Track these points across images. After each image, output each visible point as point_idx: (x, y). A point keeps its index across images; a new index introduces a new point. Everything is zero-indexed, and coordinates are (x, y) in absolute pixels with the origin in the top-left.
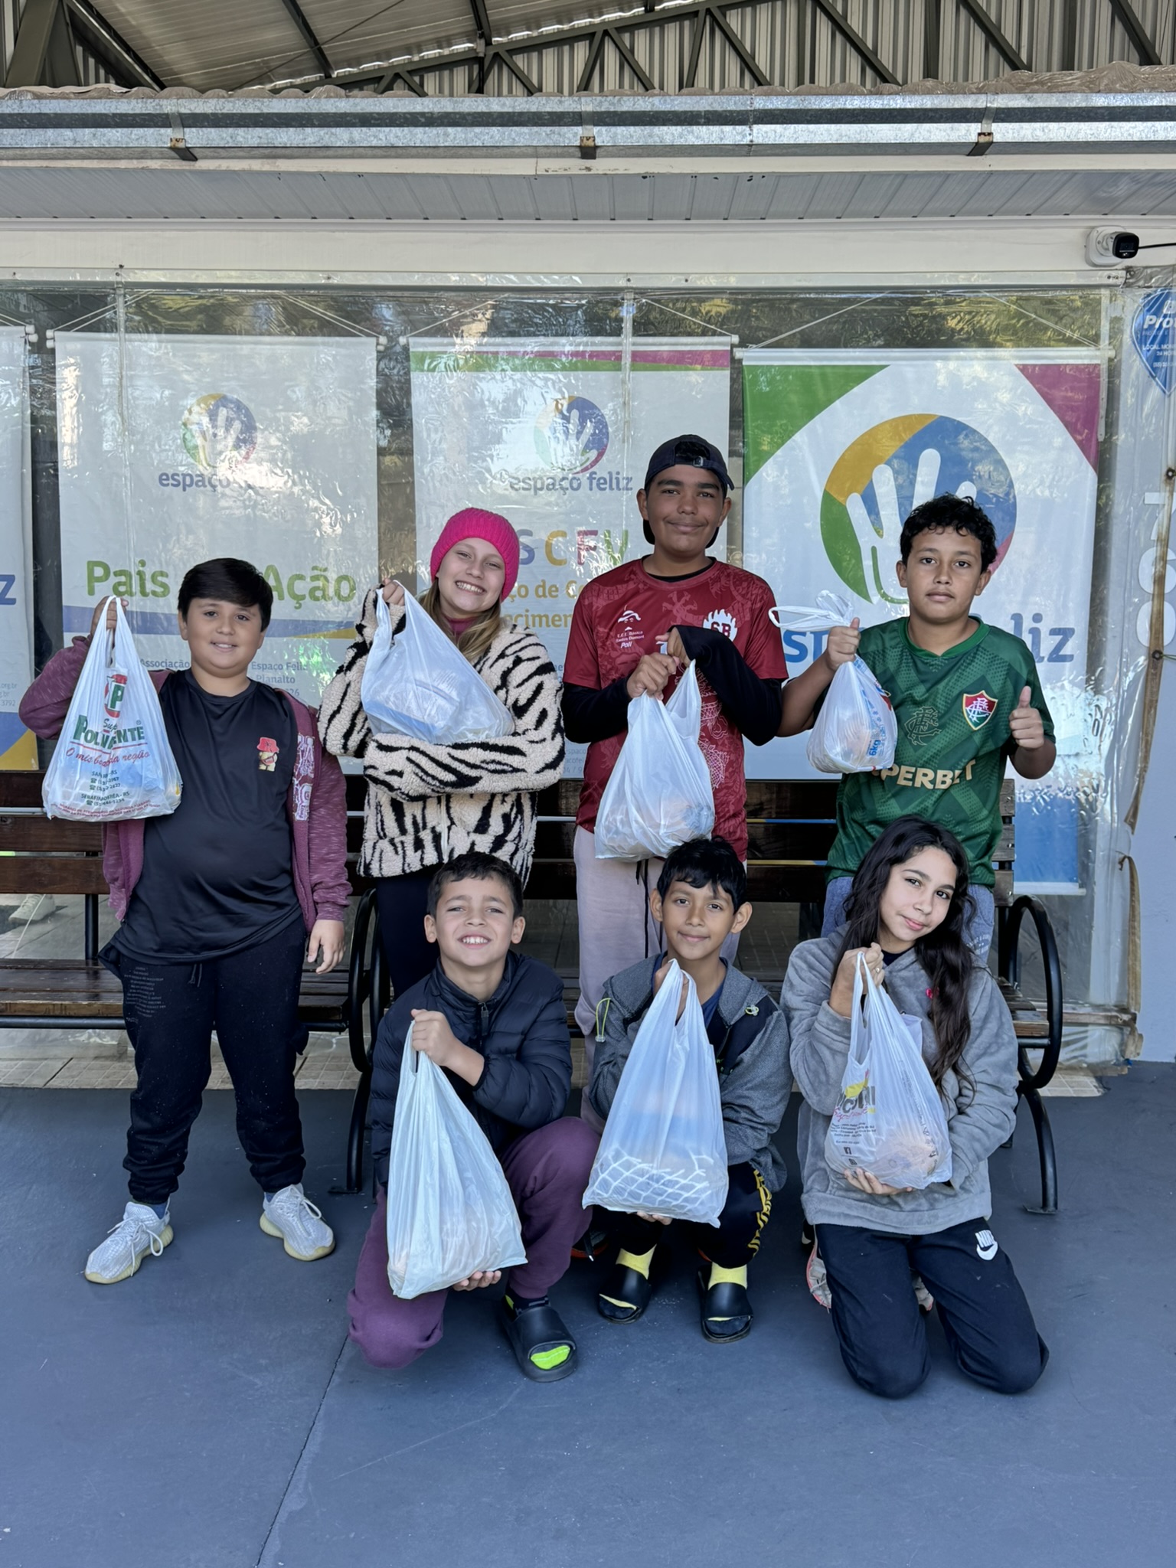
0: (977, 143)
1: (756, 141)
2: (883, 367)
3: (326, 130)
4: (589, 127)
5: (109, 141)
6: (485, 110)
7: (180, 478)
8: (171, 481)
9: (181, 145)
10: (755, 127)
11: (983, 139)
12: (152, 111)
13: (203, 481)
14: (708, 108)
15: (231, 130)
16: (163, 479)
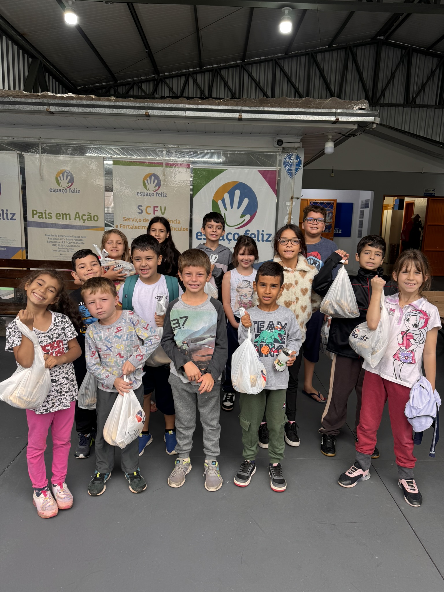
0: (239, 118)
1: (187, 115)
2: (227, 169)
3: (84, 108)
4: (147, 110)
5: (31, 109)
6: (122, 105)
7: (55, 190)
8: (53, 191)
9: (49, 110)
10: (187, 112)
11: (240, 117)
12: (41, 102)
13: (61, 191)
14: (175, 107)
15: (61, 107)
16: (51, 190)
